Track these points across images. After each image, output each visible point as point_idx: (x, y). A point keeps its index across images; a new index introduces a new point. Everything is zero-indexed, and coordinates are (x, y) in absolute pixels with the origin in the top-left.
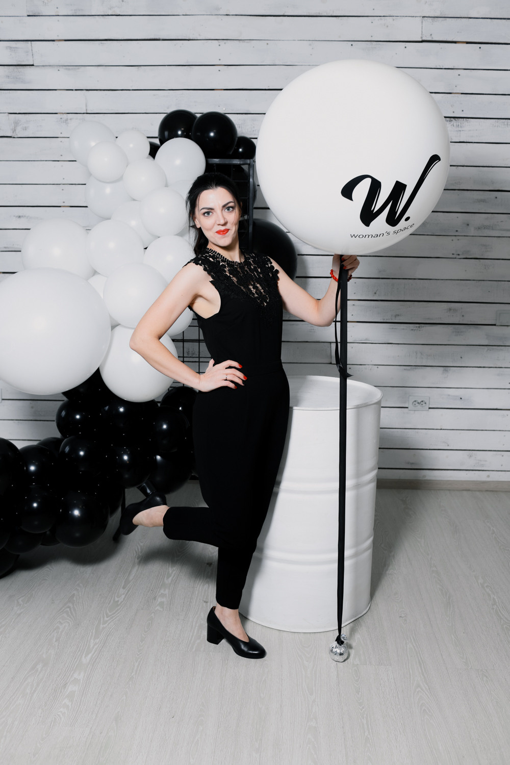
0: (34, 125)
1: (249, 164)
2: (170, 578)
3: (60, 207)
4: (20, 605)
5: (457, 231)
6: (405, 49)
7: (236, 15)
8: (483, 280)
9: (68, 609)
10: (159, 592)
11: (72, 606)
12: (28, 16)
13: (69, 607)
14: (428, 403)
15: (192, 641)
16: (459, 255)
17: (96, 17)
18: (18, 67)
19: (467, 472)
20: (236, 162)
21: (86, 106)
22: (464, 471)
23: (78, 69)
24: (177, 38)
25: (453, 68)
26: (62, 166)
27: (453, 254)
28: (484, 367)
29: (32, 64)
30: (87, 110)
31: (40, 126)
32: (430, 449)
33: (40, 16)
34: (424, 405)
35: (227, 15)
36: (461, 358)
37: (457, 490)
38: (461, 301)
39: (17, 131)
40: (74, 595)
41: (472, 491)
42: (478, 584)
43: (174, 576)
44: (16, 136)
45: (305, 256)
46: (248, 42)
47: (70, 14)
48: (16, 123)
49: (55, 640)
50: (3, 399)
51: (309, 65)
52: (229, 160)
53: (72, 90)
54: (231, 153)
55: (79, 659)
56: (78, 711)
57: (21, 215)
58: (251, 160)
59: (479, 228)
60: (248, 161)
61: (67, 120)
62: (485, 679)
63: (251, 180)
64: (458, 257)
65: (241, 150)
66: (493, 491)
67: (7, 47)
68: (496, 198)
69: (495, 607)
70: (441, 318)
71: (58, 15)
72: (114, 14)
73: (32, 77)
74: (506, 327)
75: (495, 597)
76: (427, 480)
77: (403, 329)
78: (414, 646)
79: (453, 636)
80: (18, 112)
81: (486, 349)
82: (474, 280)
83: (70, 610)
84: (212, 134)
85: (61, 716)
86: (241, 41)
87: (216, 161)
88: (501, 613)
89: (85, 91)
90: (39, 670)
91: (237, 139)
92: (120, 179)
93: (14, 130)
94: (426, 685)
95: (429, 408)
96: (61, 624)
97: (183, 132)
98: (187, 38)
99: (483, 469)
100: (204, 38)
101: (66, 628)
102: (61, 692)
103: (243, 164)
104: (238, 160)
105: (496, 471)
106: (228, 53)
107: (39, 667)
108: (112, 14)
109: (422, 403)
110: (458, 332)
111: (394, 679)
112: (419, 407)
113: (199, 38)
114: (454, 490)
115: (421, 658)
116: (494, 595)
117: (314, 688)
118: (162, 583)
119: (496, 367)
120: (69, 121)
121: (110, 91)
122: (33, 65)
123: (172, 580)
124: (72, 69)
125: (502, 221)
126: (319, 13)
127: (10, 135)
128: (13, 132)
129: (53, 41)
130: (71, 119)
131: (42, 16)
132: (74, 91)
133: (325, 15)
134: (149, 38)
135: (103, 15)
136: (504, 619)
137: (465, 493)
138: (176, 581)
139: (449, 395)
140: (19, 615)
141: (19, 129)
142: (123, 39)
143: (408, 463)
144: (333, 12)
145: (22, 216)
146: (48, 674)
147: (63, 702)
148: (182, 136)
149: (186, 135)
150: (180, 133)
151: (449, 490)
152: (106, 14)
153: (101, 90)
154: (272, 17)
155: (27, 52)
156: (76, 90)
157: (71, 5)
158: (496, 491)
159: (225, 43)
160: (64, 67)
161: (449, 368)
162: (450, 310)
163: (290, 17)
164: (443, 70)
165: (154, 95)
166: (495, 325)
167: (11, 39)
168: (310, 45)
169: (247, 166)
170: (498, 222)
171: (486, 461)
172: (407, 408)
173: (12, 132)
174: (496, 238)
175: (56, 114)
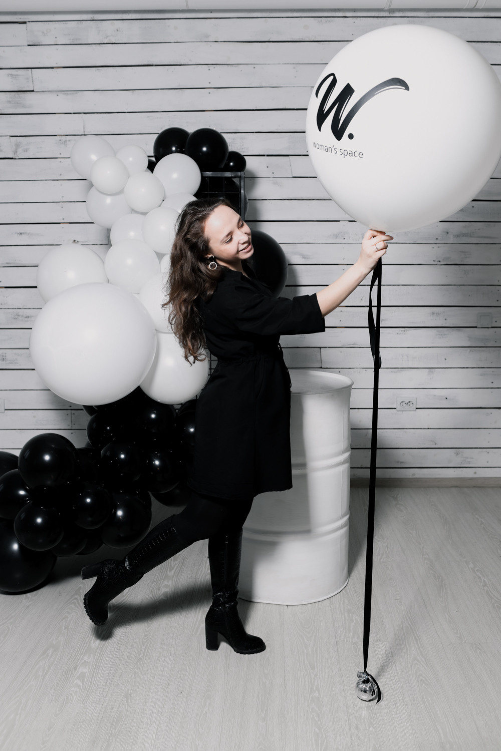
0: (34, 147)
1: (240, 177)
2: (173, 571)
3: (60, 223)
4: (29, 598)
5: (437, 239)
7: (224, 42)
8: (464, 285)
9: (75, 601)
10: (162, 583)
11: (79, 598)
12: (29, 45)
13: (76, 599)
14: (415, 404)
15: (196, 626)
16: (440, 261)
17: (93, 45)
18: (19, 93)
19: (455, 469)
20: (228, 174)
21: (84, 128)
22: (452, 469)
23: (76, 93)
24: (169, 64)
26: (61, 185)
27: (434, 261)
28: (467, 368)
29: (32, 89)
30: (84, 132)
31: (41, 147)
32: (418, 448)
33: (39, 45)
34: (411, 405)
35: (216, 42)
36: (445, 359)
37: (446, 487)
38: (443, 305)
39: (18, 153)
40: (80, 587)
41: (460, 487)
42: (469, 568)
43: (177, 569)
44: (17, 158)
45: (294, 266)
46: (236, 67)
47: (67, 43)
48: (18, 145)
49: (63, 628)
50: (6, 410)
51: (294, 87)
52: (221, 173)
53: (71, 113)
54: (222, 166)
55: (88, 645)
56: (89, 689)
57: (22, 232)
58: (242, 172)
59: (458, 236)
60: (239, 174)
61: (65, 141)
62: (478, 651)
63: (242, 191)
64: (439, 263)
65: (231, 164)
66: (480, 487)
67: (8, 75)
68: (473, 207)
69: (486, 588)
70: (424, 322)
71: (57, 45)
72: (109, 42)
73: (33, 102)
74: (487, 329)
75: (486, 580)
76: (417, 478)
77: (389, 333)
78: (409, 624)
79: (446, 615)
80: (19, 135)
81: (469, 350)
82: (455, 285)
83: (77, 601)
84: (205, 149)
85: (73, 694)
86: (229, 66)
87: (209, 174)
88: (492, 594)
89: (83, 114)
90: (50, 655)
91: (228, 154)
92: (121, 192)
93: (16, 152)
94: (422, 658)
95: (417, 408)
96: (69, 613)
97: (176, 149)
98: (179, 64)
99: (469, 466)
100: (194, 64)
101: (74, 617)
102: (72, 673)
103: (235, 177)
104: (229, 173)
105: (483, 467)
106: (217, 77)
107: (50, 652)
108: (107, 42)
109: (409, 403)
110: (442, 335)
111: (392, 654)
112: (407, 407)
113: (190, 64)
114: (442, 487)
115: (417, 634)
116: (484, 577)
117: (315, 664)
118: (164, 575)
119: (479, 368)
120: (68, 142)
121: (106, 114)
122: (33, 91)
123: (175, 572)
124: (70, 94)
125: (479, 229)
126: (302, 39)
127: (11, 157)
128: (15, 154)
129: (53, 68)
130: (69, 141)
131: (42, 45)
132: (72, 115)
133: (308, 40)
134: (143, 64)
135: (99, 44)
136: (495, 599)
137: (453, 489)
138: (179, 573)
139: (435, 396)
140: (28, 607)
141: (20, 150)
142: (118, 65)
143: (398, 462)
144: (315, 37)
145: (24, 233)
146: (58, 659)
147: (75, 683)
148: (176, 152)
149: (180, 151)
150: (174, 149)
151: (438, 487)
152: (102, 43)
153: (97, 113)
154: (258, 43)
155: (28, 79)
156: (74, 113)
157: (69, 35)
158: (483, 487)
159: (214, 68)
160: (63, 92)
161: (433, 369)
162: (433, 313)
163: (275, 43)
165: (148, 117)
166: (476, 327)
167: (12, 67)
168: (294, 68)
169: (238, 179)
170: (475, 230)
171: (472, 458)
172: (395, 408)
173: (13, 154)
174: (474, 245)
175: (56, 136)
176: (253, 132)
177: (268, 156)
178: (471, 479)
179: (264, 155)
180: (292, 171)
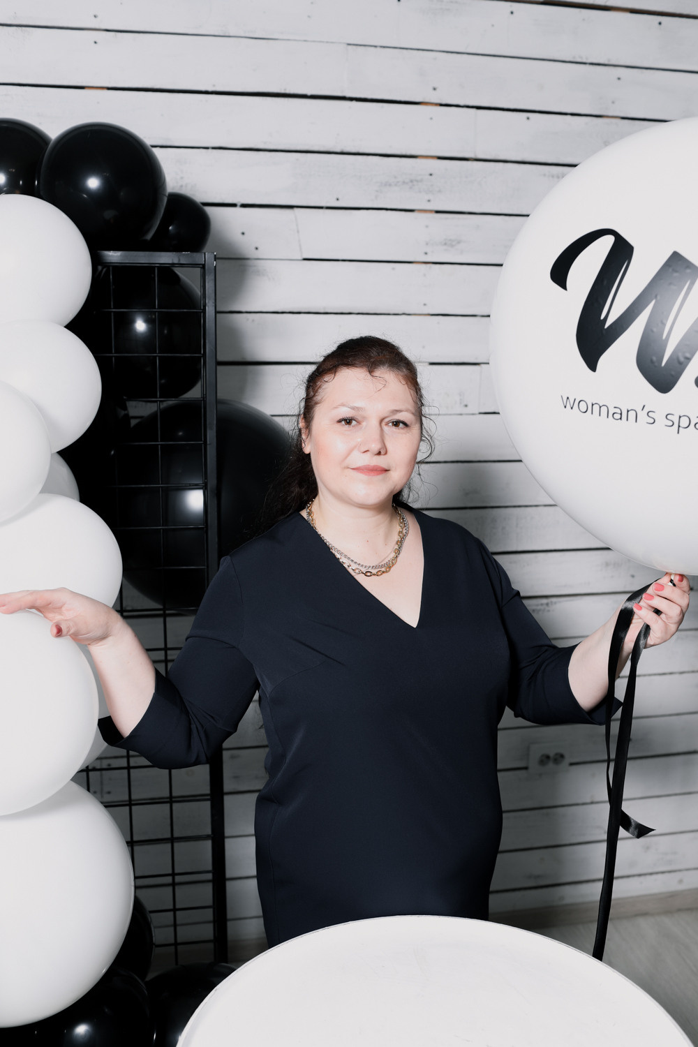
1: (203, 266)
6: (512, 16)
14: (567, 755)
19: (642, 878)
20: (165, 258)
22: (636, 878)
25: (606, 62)
28: (671, 673)
34: (559, 759)
41: (652, 914)
51: (305, 41)
52: (147, 253)
54: (149, 236)
58: (206, 256)
60: (198, 258)
70: (589, 583)
76: (567, 905)
95: (571, 765)
99: (669, 869)
103: (181, 265)
104: (169, 254)
105: (694, 869)
112: (551, 765)
119: (692, 672)
143: (530, 877)
158: (696, 909)
162: (607, 564)
164: (587, 66)
169: (198, 271)
171: (676, 854)
172: (526, 768)
176: (207, 148)
177: (244, 206)
178: (673, 895)
179: (234, 205)
180: (300, 246)
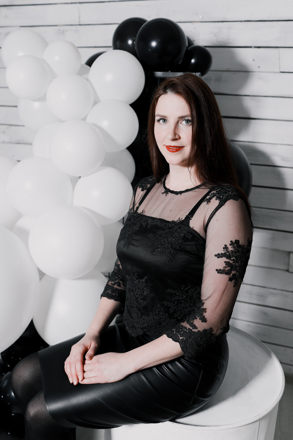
21: (79, 18)
30: (79, 22)
61: (64, 31)
87: (159, 74)
89: (79, 4)
121: (99, 3)
132: (70, 4)
153: (91, 2)
175: (56, 26)
177: (255, 47)
180: (280, 66)
